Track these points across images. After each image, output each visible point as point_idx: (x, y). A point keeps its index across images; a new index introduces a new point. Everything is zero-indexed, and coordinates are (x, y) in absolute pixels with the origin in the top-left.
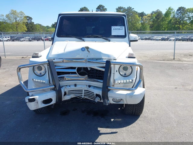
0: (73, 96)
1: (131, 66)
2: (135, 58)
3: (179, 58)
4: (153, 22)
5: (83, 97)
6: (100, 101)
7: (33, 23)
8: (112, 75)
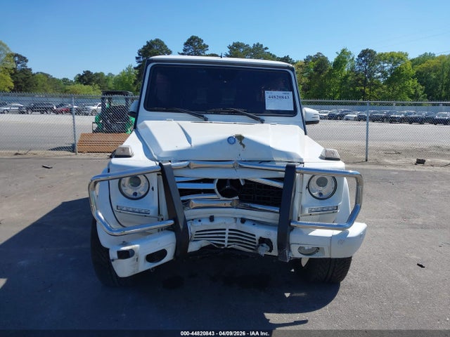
0: (204, 243)
1: (334, 177)
2: (338, 159)
3: (376, 157)
4: (310, 78)
5: (226, 245)
6: (269, 254)
7: (30, 69)
8: (298, 195)
